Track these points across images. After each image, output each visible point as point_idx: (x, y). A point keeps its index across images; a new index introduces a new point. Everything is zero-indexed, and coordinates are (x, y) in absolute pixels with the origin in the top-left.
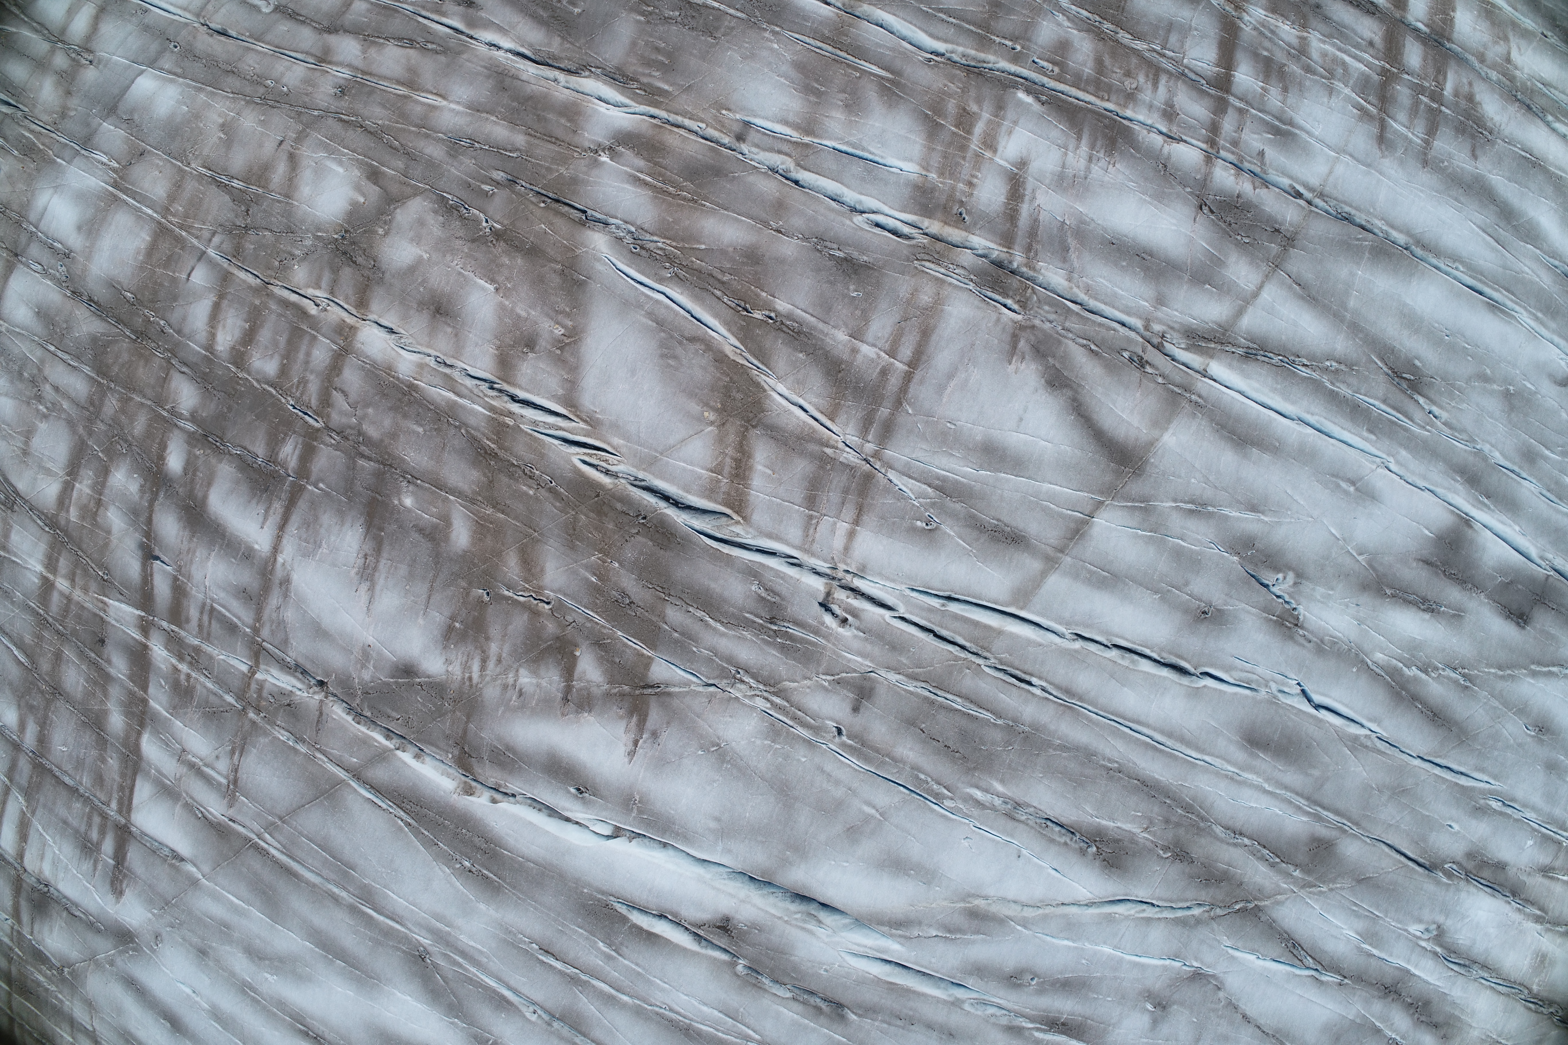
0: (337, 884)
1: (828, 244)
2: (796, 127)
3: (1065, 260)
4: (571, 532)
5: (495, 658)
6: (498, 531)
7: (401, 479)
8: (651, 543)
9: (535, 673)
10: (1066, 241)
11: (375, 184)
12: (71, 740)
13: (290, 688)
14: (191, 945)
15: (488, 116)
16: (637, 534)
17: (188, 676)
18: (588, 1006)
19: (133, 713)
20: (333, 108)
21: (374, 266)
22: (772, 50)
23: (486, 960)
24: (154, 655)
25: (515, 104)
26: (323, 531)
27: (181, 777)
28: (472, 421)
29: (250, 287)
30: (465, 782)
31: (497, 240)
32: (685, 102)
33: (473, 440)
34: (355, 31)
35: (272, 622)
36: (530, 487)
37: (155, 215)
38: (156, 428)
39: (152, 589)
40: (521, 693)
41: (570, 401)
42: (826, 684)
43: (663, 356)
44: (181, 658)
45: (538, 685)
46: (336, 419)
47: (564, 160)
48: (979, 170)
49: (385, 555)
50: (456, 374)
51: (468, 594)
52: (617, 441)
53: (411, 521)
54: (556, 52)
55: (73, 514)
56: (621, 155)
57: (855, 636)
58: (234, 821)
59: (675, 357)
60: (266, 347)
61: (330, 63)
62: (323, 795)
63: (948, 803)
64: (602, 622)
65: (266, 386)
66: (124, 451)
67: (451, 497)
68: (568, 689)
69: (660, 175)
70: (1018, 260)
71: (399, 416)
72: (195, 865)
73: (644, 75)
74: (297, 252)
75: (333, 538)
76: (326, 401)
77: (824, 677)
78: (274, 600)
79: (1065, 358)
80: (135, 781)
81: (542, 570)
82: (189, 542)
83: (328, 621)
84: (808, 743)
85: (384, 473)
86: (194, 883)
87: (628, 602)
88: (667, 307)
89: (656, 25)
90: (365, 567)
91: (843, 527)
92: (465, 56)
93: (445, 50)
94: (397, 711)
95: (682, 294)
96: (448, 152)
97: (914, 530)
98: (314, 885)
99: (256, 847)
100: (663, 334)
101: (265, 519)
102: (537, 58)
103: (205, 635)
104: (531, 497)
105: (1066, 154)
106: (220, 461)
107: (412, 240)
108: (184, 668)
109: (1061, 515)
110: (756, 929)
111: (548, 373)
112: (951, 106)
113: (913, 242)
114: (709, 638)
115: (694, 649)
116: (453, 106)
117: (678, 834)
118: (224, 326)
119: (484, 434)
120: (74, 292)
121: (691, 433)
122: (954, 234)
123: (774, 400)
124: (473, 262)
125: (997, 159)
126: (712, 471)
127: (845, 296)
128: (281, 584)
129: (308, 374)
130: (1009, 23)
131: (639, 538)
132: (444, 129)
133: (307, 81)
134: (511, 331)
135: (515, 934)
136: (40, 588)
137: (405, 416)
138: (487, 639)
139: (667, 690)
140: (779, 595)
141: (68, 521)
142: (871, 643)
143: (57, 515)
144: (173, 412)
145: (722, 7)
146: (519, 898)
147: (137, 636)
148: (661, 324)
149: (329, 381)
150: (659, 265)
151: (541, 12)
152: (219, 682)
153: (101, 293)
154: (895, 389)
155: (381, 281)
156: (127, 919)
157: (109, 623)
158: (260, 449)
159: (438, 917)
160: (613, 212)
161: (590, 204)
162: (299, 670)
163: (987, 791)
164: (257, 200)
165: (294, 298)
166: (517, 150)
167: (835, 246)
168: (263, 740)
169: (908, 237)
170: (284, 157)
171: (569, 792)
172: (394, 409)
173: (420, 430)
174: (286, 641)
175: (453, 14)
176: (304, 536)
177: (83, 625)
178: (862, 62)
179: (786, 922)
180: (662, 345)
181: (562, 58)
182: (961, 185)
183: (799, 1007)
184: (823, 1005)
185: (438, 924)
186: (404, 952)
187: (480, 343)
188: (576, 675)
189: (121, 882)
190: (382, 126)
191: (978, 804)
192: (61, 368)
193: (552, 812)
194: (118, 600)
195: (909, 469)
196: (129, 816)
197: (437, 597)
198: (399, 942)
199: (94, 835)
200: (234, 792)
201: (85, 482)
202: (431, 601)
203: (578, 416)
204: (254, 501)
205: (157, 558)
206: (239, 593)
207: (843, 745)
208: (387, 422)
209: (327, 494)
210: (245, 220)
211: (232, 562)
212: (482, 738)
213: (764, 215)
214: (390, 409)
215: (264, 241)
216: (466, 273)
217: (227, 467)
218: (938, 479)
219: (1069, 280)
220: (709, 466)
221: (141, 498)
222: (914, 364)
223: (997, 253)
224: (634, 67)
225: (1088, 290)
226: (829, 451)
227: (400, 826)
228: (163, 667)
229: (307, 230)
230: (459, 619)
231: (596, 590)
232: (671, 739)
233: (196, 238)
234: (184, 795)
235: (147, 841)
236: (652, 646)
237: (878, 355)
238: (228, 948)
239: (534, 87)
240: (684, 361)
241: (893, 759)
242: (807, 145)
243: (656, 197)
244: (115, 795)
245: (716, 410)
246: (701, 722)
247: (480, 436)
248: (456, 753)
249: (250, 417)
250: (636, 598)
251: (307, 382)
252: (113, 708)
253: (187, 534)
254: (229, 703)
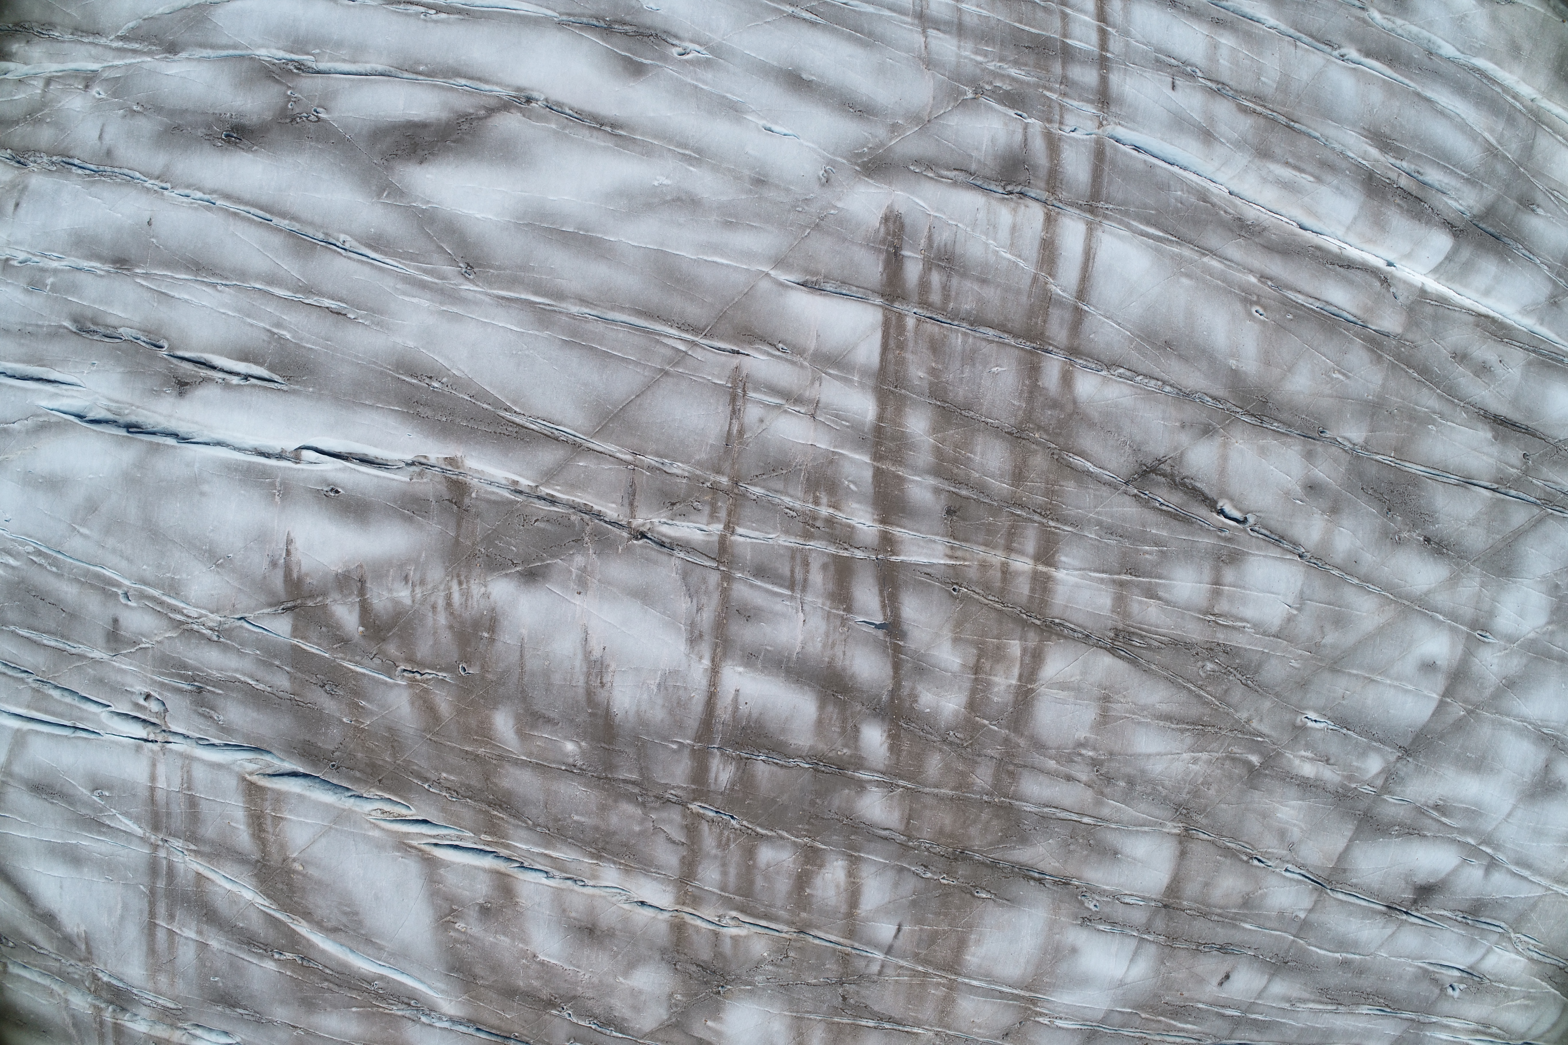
0: (583, 318)
1: (252, 1019)
4: (395, 744)
5: (439, 609)
6: (466, 733)
7: (584, 767)
8: (320, 744)
9: (396, 602)
11: (701, 1039)
12: (986, 382)
13: (674, 522)
14: (777, 187)
16: (334, 752)
17: (816, 502)
18: (290, 267)
19: (894, 440)
21: (675, 965)
23: (398, 286)
24: (868, 516)
26: (660, 701)
27: (812, 383)
28: (523, 833)
29: (818, 928)
30: (458, 468)
31: (551, 1000)
33: (517, 815)
36: (445, 779)
37: (967, 981)
38: (910, 766)
39: (881, 592)
40: (406, 579)
41: (430, 863)
42: (144, 640)
43: (356, 914)
44: (830, 521)
45: (390, 590)
46: (675, 814)
49: (581, 691)
50: (556, 873)
51: (482, 667)
52: (376, 833)
53: (561, 728)
55: (1015, 647)
57: (132, 686)
58: (734, 352)
59: (346, 914)
60: (778, 873)
62: (615, 415)
63: (30, 549)
64: (346, 663)
65: (770, 833)
66: (952, 733)
67: (524, 758)
68: (362, 592)
70: (109, 1014)
71: (603, 826)
72: (781, 284)
74: (770, 968)
75: (645, 695)
76: (692, 830)
77: (147, 645)
78: (707, 618)
79: (50, 938)
80: (882, 360)
81: (412, 703)
82: (834, 655)
83: (634, 609)
84: (145, 583)
85: (605, 770)
86: (780, 262)
87: (326, 687)
88: (369, 955)
90: (601, 674)
91: (161, 784)
94: (539, 529)
97: (110, 788)
98: (612, 309)
99: (695, 330)
100: (363, 932)
101: (736, 700)
103: (798, 556)
104: (443, 771)
106: (811, 748)
107: (640, 992)
108: (825, 511)
109: (12, 812)
110: (156, 391)
111: (459, 887)
113: (189, 1023)
114: (247, 664)
115: (258, 652)
117: (236, 470)
118: (838, 886)
119: (507, 822)
121: (309, 850)
123: (250, 885)
124: (568, 978)
126: (281, 818)
127: (223, 977)
128: (701, 636)
129: (720, 854)
131: (331, 748)
134: (509, 920)
135: (373, 323)
136: (1056, 552)
137: (596, 829)
138: (451, 627)
139: (274, 609)
140: (200, 714)
141: (1023, 639)
142: (118, 683)
143: (1042, 641)
144: (891, 787)
146: (375, 363)
147: (897, 531)
148: (368, 941)
149: (693, 850)
150: (389, 991)
152: (771, 507)
153: (1025, 892)
154: (159, 904)
155: (663, 951)
156: (873, 190)
157: (943, 536)
158: (762, 768)
159: (456, 318)
160: (445, 1033)
161: (469, 1038)
162: (666, 545)
163: (7, 566)
164: (837, 1011)
167: (246, 1017)
168: (703, 456)
169: (195, 1026)
171: (343, 488)
172: (610, 834)
173: (576, 818)
176: (681, 692)
177: (983, 524)
179: (132, 405)
180: (360, 923)
183: (111, 321)
184: (93, 327)
185: (455, 310)
186: (491, 267)
187: (536, 907)
188: (357, 608)
189: (888, 234)
191: (9, 553)
192: (1070, 803)
194: (932, 565)
195: (127, 839)
196: (885, 316)
197: (514, 658)
198: (498, 276)
199: (936, 278)
200: (734, 387)
201: (1002, 688)
202: (518, 653)
203: (420, 850)
204: (755, 715)
205: (879, 627)
206: (755, 615)
207: (119, 585)
208: (614, 820)
209: (665, 738)
210: (845, 990)
211: (771, 646)
212: (440, 523)
213: (310, 1039)
214: (614, 833)
215: (814, 973)
216: (571, 968)
217: (801, 743)
218: (104, 832)
219: (68, 1000)
220: (285, 822)
221: (913, 689)
222: (152, 926)
223: (125, 1019)
225: (52, 993)
226: (193, 847)
227: (515, 405)
228: (855, 505)
229: (764, 989)
230: (485, 641)
231: (357, 693)
232: (259, 563)
233: (902, 967)
234: (806, 363)
235: (857, 292)
236: (295, 648)
237: (181, 931)
238: (724, 198)
240: (336, 911)
241: (79, 581)
244: (910, 334)
245: (295, 872)
246: (236, 584)
247: (512, 820)
248: (467, 501)
249: (784, 798)
250: (320, 691)
251: (719, 845)
252: (925, 438)
253: (839, 664)
254: (755, 485)
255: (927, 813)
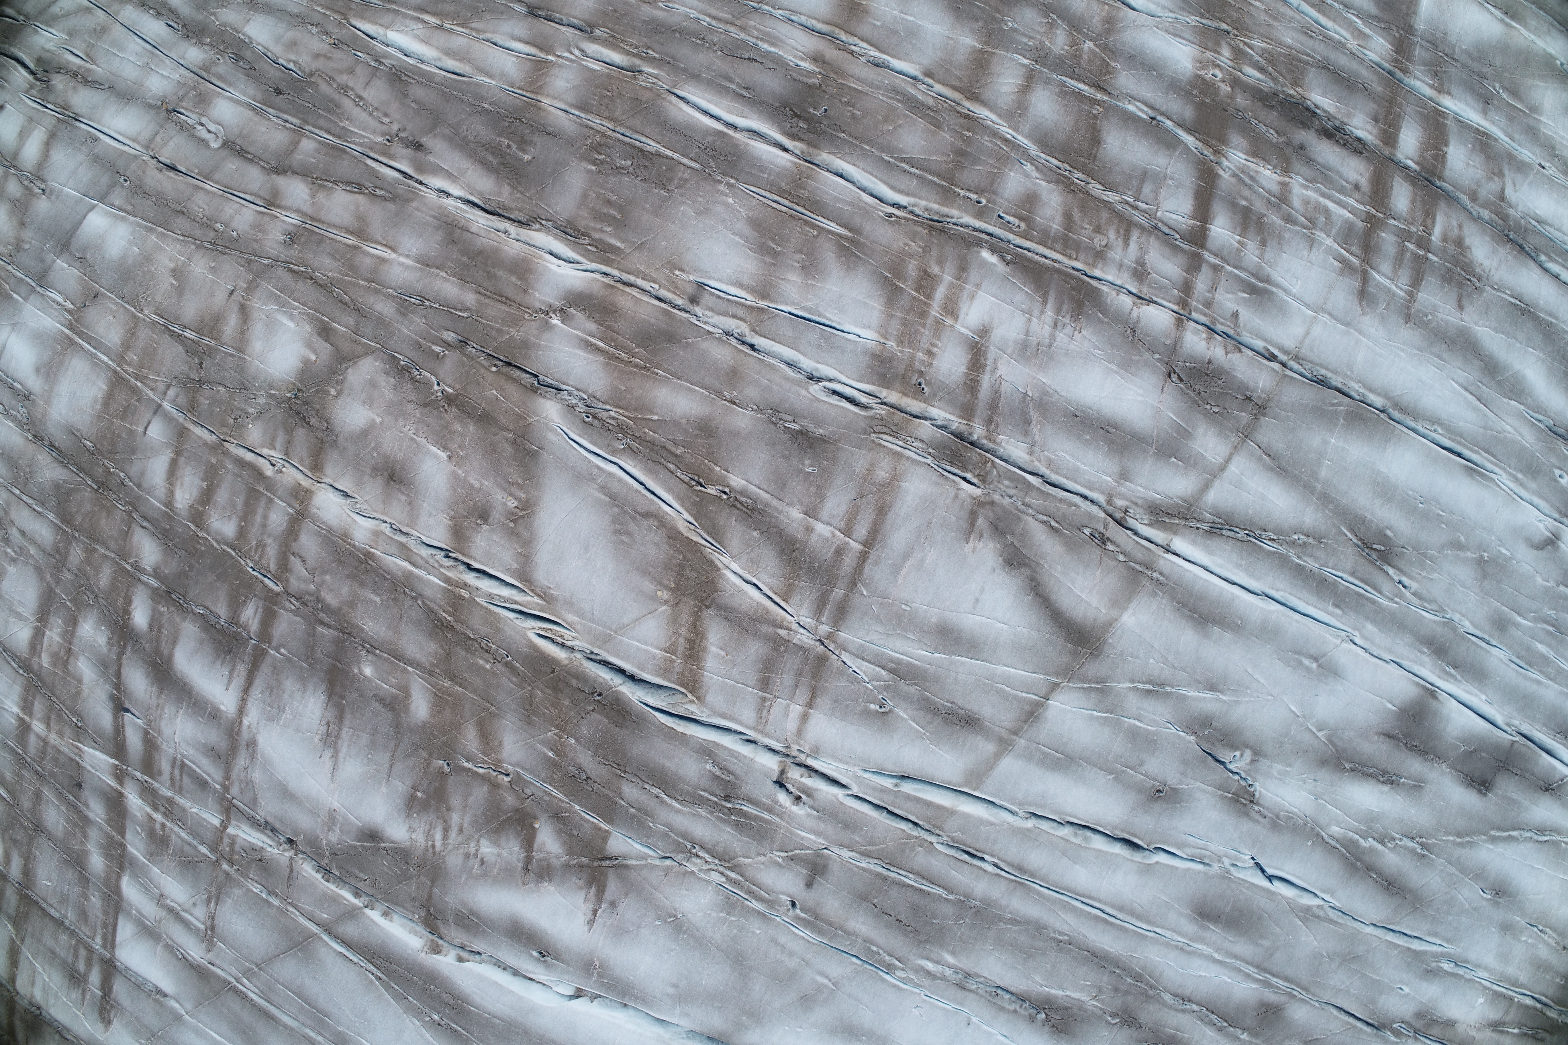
0: (313, 1029)
1: (783, 416)
2: (751, 290)
3: (1026, 433)
4: (528, 707)
5: (456, 828)
6: (456, 704)
7: (360, 648)
8: (606, 720)
9: (496, 843)
10: (1028, 413)
11: (325, 341)
12: (54, 876)
13: (261, 844)
15: (438, 271)
16: (593, 711)
17: (163, 826)
19: (112, 856)
20: (282, 257)
21: (328, 428)
22: (726, 204)
24: (130, 803)
25: (465, 259)
26: (286, 696)
27: (160, 919)
28: (428, 592)
29: (206, 444)
30: (432, 940)
31: (449, 405)
32: (637, 260)
33: (430, 612)
34: (303, 173)
35: (241, 781)
36: (487, 661)
37: (111, 363)
38: (120, 582)
39: (124, 740)
40: (482, 862)
41: (523, 573)
42: (780, 860)
43: (616, 532)
44: (155, 808)
45: (499, 855)
46: (295, 584)
47: (515, 322)
48: (939, 338)
49: (347, 722)
50: (411, 544)
51: (428, 764)
52: (571, 617)
53: (371, 691)
54: (506, 202)
55: (45, 661)
56: (572, 317)
57: (809, 815)
58: (212, 964)
59: (628, 533)
60: (224, 508)
61: (279, 207)
62: (297, 946)
63: (899, 973)
64: (560, 796)
65: (225, 547)
66: (91, 603)
67: (410, 669)
68: (528, 860)
69: (612, 340)
70: (978, 432)
71: (356, 585)
72: (177, 1002)
73: (595, 229)
74: (252, 410)
75: (296, 704)
76: (284, 566)
77: (778, 854)
78: (242, 761)
79: (1024, 536)
80: (117, 920)
81: (500, 744)
82: (158, 698)
83: (294, 785)
84: (762, 915)
85: (344, 641)
86: (178, 1018)
87: (585, 777)
88: (620, 480)
89: (607, 175)
90: (328, 734)
91: (796, 709)
92: (414, 204)
93: (394, 198)
94: (364, 873)
95: (635, 466)
96: (398, 309)
97: (867, 713)
98: (292, 1029)
99: (235, 990)
100: (616, 509)
101: (230, 680)
102: (488, 207)
103: (177, 788)
104: (488, 671)
105: (1030, 320)
106: (184, 620)
107: (365, 402)
108: (158, 817)
109: (1016, 698)
111: (502, 546)
112: (912, 268)
113: (871, 413)
114: (664, 815)
115: (650, 824)
116: (402, 259)
117: (637, 998)
118: (182, 485)
119: (440, 606)
120: (35, 436)
121: (645, 612)
122: (914, 405)
123: (727, 580)
124: (426, 428)
125: (958, 327)
126: (666, 651)
127: (800, 471)
128: (247, 746)
129: (266, 538)
130: (973, 174)
131: (595, 715)
132: (393, 284)
133: (257, 227)
134: (464, 502)
136: (18, 728)
137: (362, 585)
138: (449, 809)
139: (625, 862)
140: (733, 774)
141: (41, 666)
142: (824, 821)
143: (30, 659)
144: (136, 566)
145: (676, 156)
147: (112, 783)
148: (614, 498)
149: (287, 546)
150: (611, 436)
151: (490, 158)
152: (193, 833)
153: (62, 440)
154: (850, 569)
155: (334, 444)
157: (85, 768)
158: (222, 610)
160: (564, 378)
161: (542, 369)
162: (269, 828)
163: (938, 962)
164: (210, 352)
165: (249, 457)
166: (467, 309)
167: (790, 418)
168: (237, 892)
169: (865, 407)
170: (235, 308)
171: (532, 956)
172: (351, 577)
173: (378, 599)
174: (255, 800)
175: (402, 158)
176: (268, 701)
177: (61, 768)
178: (820, 218)
180: (616, 520)
181: (511, 209)
182: (920, 355)
187: (434, 513)
188: (536, 847)
189: (109, 1012)
190: (332, 279)
191: (929, 974)
192: (26, 513)
193: (516, 973)
194: (93, 748)
195: (863, 652)
196: (114, 952)
197: (398, 767)
199: (81, 967)
200: (212, 937)
201: (55, 630)
202: (393, 770)
203: (532, 591)
204: (219, 662)
205: (127, 711)
206: (208, 751)
207: (797, 918)
208: (345, 590)
209: (289, 660)
210: (199, 373)
211: (199, 721)
212: (446, 902)
213: (718, 385)
214: (348, 577)
215: (218, 396)
216: (419, 439)
217: (191, 626)
218: (892, 662)
219: (1031, 453)
220: (663, 646)
221: (110, 650)
222: (869, 543)
223: (956, 424)
224: (585, 222)
225: (1049, 464)
226: (782, 632)
227: (372, 981)
228: (139, 815)
229: (260, 387)
230: (421, 788)
231: (553, 765)
232: (629, 909)
233: (152, 389)
234: (165, 936)
235: (132, 976)
236: (610, 820)
237: (833, 533)
239: (484, 240)
240: (638, 538)
241: (845, 932)
242: (761, 310)
243: (608, 364)
244: (99, 931)
245: (669, 589)
246: (658, 895)
247: (436, 607)
248: (423, 914)
249: (211, 577)
250: (592, 774)
251: (265, 545)
252: (92, 849)
253: (155, 689)
254: (204, 855)
255: (115, 534)
